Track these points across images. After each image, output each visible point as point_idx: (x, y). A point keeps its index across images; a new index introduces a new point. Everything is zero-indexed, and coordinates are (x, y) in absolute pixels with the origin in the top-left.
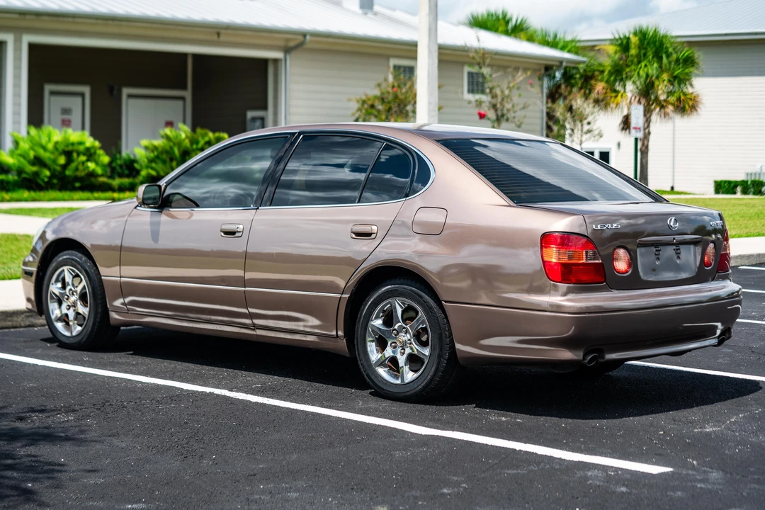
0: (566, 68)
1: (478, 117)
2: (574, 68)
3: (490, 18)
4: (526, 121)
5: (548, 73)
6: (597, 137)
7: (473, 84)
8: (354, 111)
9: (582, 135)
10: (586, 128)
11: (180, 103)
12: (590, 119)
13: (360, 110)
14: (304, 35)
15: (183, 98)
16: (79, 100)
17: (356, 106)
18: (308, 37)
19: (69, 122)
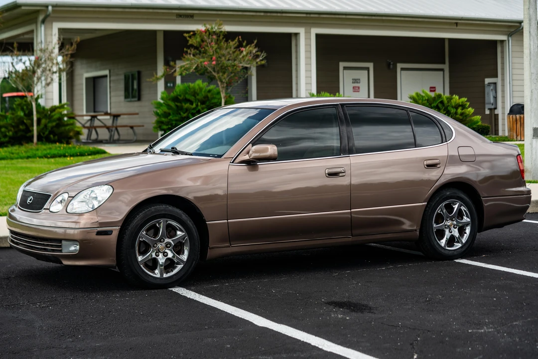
11: (441, 73)
15: (442, 70)
16: (365, 72)
19: (359, 88)
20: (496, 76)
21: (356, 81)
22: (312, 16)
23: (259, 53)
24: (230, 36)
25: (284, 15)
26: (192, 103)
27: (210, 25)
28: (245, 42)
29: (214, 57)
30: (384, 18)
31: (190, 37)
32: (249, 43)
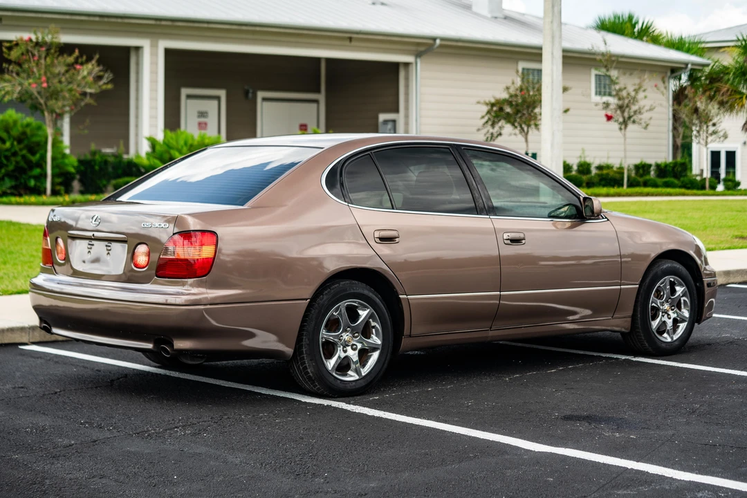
0: (691, 69)
1: (605, 119)
2: (700, 70)
3: (617, 21)
4: (652, 122)
5: (674, 75)
6: (722, 139)
7: (600, 87)
8: (484, 113)
9: (707, 137)
10: (711, 129)
11: (314, 106)
12: (714, 121)
13: (488, 112)
14: (434, 39)
15: (316, 101)
16: (215, 103)
17: (485, 109)
18: (438, 42)
19: (206, 124)
20: (397, 110)
21: (202, 114)
22: (163, 23)
23: (102, 73)
24: (67, 49)
25: (126, 21)
26: (4, 142)
27: (43, 33)
28: (84, 58)
29: (44, 78)
30: (258, 29)
31: (10, 48)
32: (89, 60)
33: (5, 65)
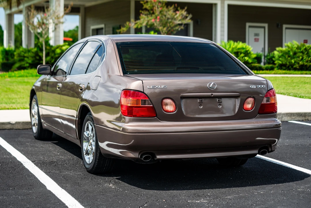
16: (263, 30)
19: (258, 39)
21: (256, 35)
23: (188, 15)
28: (179, 8)
29: (158, 17)
31: (145, 3)
32: (182, 8)
33: (141, 11)
